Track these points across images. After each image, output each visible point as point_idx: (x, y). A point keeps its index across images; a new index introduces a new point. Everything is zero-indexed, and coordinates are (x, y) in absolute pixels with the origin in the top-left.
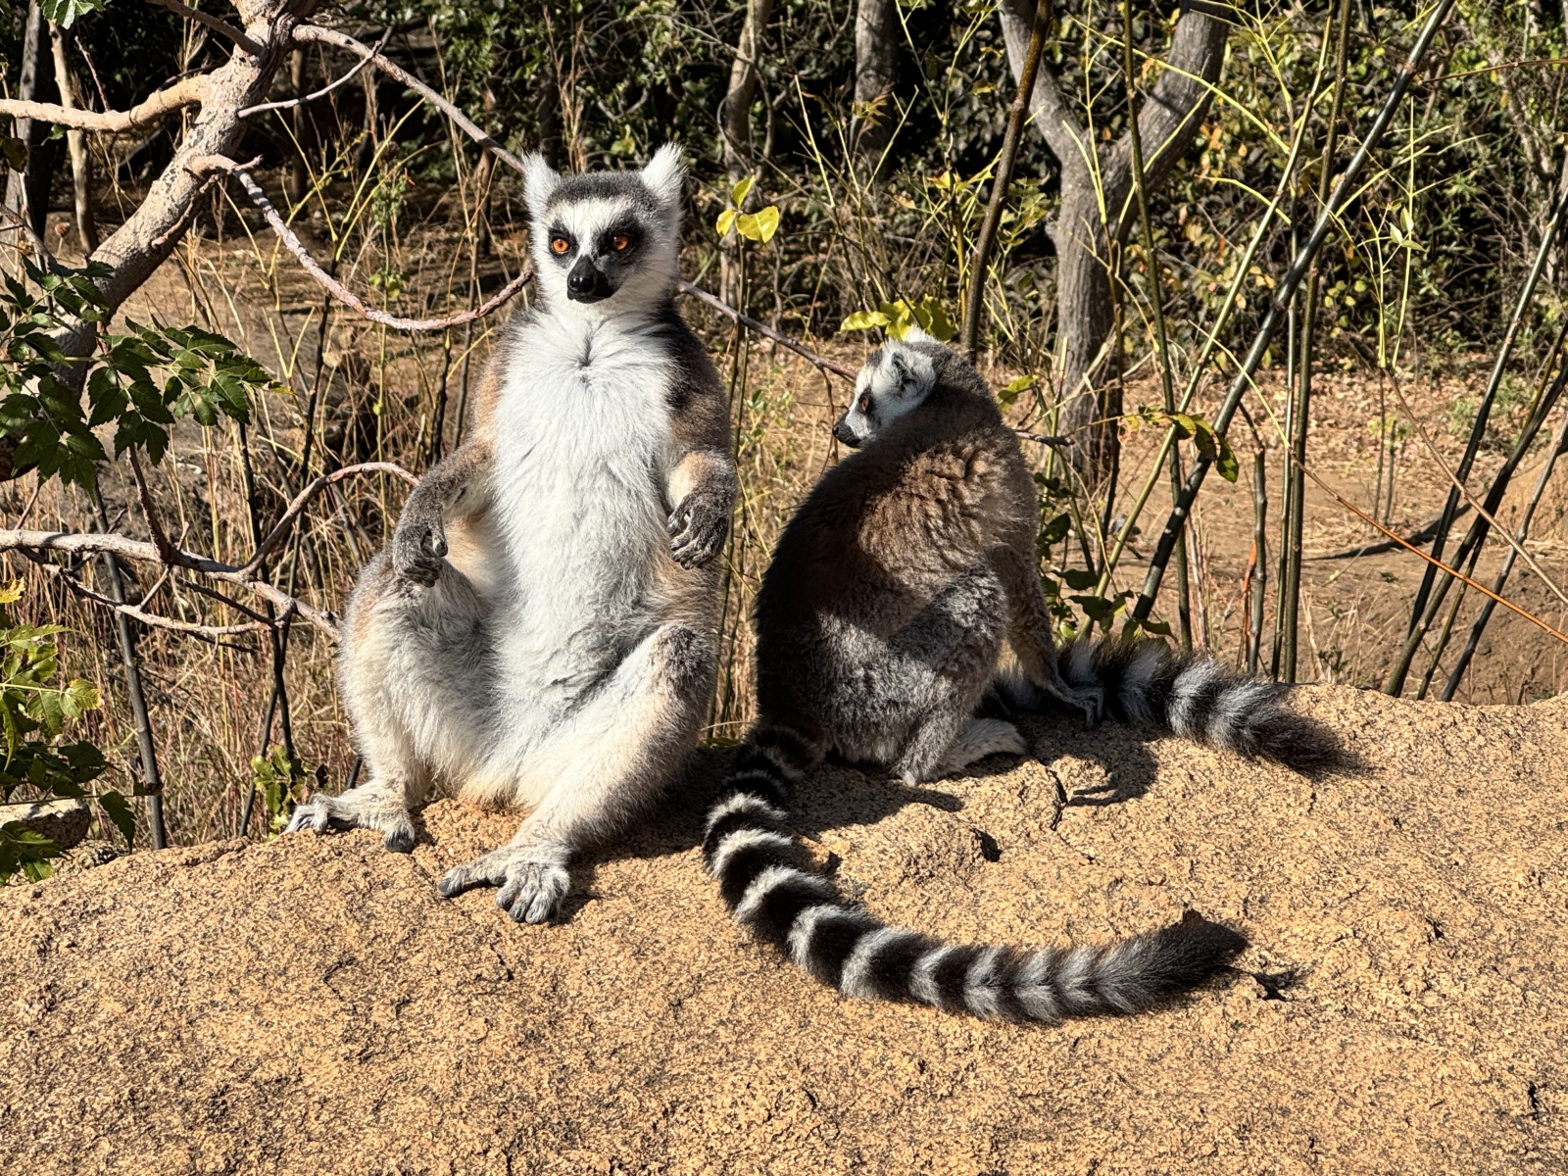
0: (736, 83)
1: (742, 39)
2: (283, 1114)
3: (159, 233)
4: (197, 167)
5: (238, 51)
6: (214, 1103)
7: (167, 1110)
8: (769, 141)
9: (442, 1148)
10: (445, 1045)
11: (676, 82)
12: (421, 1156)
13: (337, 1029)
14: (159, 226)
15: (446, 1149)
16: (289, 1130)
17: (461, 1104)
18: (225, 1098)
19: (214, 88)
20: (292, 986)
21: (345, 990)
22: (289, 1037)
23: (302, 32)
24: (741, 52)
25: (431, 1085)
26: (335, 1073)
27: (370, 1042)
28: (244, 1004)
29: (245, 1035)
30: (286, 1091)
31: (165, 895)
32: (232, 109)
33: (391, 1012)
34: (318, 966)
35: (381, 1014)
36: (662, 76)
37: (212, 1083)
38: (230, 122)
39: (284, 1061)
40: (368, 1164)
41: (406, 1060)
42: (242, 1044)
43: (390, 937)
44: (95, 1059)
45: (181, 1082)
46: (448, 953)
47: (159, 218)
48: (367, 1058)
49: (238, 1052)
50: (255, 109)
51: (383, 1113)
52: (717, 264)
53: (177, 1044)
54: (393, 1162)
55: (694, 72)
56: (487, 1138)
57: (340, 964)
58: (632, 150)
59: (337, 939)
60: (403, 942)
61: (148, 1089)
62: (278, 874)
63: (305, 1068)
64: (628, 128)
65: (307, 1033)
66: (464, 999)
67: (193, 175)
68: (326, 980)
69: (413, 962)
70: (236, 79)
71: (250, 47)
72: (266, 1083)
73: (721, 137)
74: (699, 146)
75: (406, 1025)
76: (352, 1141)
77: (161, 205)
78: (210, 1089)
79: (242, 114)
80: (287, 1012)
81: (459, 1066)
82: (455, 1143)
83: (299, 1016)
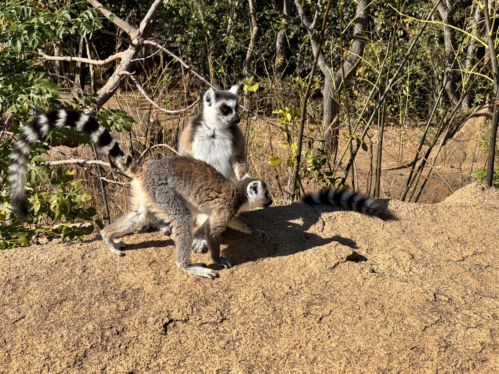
0: (248, 56)
1: (250, 46)
2: (139, 297)
3: (111, 89)
4: (120, 74)
5: (130, 46)
6: (123, 294)
7: (112, 296)
8: (255, 70)
9: (176, 305)
10: (177, 281)
11: (234, 56)
12: (171, 307)
13: (152, 277)
15: (177, 306)
16: (140, 301)
17: (181, 295)
18: (125, 293)
19: (125, 55)
20: (141, 267)
21: (154, 268)
22: (140, 279)
23: (146, 42)
24: (249, 49)
25: (174, 291)
26: (151, 287)
27: (160, 280)
28: (130, 271)
29: (130, 278)
30: (140, 291)
32: (129, 60)
33: (164, 273)
34: (147, 262)
35: (162, 274)
36: (230, 54)
37: (122, 289)
38: (128, 63)
39: (139, 284)
40: (159, 309)
41: (168, 285)
42: (129, 280)
43: (164, 256)
44: (95, 283)
45: (115, 289)
47: (111, 86)
48: (159, 284)
49: (128, 282)
50: (134, 60)
51: (162, 297)
52: (243, 99)
53: (114, 280)
54: (165, 308)
55: (238, 53)
56: (187, 303)
57: (153, 262)
58: (223, 72)
59: (152, 256)
60: (167, 257)
61: (107, 291)
63: (144, 286)
64: (222, 66)
65: (145, 278)
67: (119, 76)
68: (149, 265)
69: (170, 261)
70: (130, 53)
71: (133, 45)
72: (135, 290)
73: (244, 69)
74: (239, 71)
75: (168, 276)
76: (155, 304)
77: (111, 83)
78: (122, 291)
79: (131, 61)
80: (140, 273)
81: (180, 286)
82: (179, 304)
83: (143, 274)
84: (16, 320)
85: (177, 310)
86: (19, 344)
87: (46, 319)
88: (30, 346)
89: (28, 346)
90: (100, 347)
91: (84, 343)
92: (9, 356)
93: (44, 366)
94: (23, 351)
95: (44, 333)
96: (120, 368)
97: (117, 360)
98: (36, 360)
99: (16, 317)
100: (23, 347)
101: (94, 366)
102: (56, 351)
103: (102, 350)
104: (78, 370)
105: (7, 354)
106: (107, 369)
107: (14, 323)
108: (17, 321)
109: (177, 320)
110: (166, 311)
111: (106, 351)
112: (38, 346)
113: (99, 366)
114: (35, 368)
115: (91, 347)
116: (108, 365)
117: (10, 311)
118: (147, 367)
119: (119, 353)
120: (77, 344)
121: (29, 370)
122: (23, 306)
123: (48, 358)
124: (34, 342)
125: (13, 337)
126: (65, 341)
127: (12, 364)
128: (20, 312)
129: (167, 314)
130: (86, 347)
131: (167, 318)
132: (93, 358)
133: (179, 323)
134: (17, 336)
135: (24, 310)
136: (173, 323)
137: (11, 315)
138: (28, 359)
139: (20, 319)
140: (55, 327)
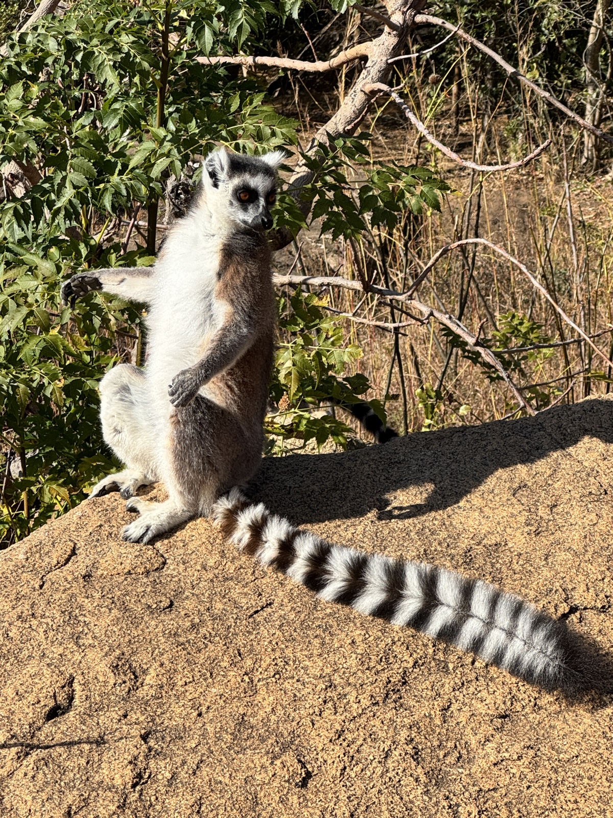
0: (591, 40)
1: (595, 16)
2: (500, 561)
3: (349, 123)
4: (367, 89)
5: (387, 29)
6: (466, 556)
7: (443, 559)
8: (609, 70)
9: (581, 577)
10: (577, 527)
12: (571, 581)
13: (522, 519)
14: (348, 120)
15: (583, 578)
16: (504, 569)
17: (588, 556)
18: (470, 553)
19: (375, 48)
20: (497, 498)
21: (524, 500)
22: (499, 523)
23: (419, 18)
24: (594, 23)
25: (572, 547)
26: (524, 540)
27: (539, 526)
28: (474, 507)
29: (477, 523)
30: (500, 550)
31: (429, 454)
32: (384, 59)
33: (548, 510)
34: (509, 489)
35: (543, 512)
36: (553, 37)
37: (464, 546)
38: (384, 66)
39: (497, 535)
40: (546, 585)
41: (558, 534)
42: (475, 527)
43: (543, 474)
44: (404, 535)
45: (448, 545)
46: (573, 481)
47: (348, 116)
48: (538, 533)
49: (474, 531)
50: (396, 59)
51: (550, 561)
53: (444, 527)
54: (558, 584)
55: (568, 34)
56: (602, 572)
57: (520, 487)
58: (537, 76)
59: (517, 475)
60: (550, 476)
61: (433, 549)
62: (484, 443)
63: (508, 539)
64: (535, 65)
65: (508, 521)
66: (584, 504)
67: (365, 94)
68: (514, 495)
69: (556, 486)
70: (386, 44)
71: (393, 27)
72: (490, 546)
73: (583, 69)
74: (571, 73)
75: (556, 517)
76: (536, 574)
77: (349, 109)
78: (463, 549)
79: (390, 61)
80: (496, 511)
81: (585, 537)
82: (587, 575)
83: (502, 513)
84: (255, 609)
85: (583, 587)
86: (267, 658)
87: (315, 608)
88: (291, 663)
89: (287, 663)
90: (433, 664)
91: (400, 656)
92: (252, 681)
93: (325, 702)
94: (277, 673)
95: (316, 637)
96: (479, 706)
97: (472, 689)
98: (306, 690)
99: (254, 604)
100: (276, 664)
101: (427, 704)
102: (344, 673)
103: (438, 670)
104: (394, 711)
105: (246, 678)
106: (454, 708)
107: (251, 616)
108: (256, 612)
109: (585, 608)
110: (561, 590)
111: (447, 672)
112: (307, 663)
113: (436, 703)
114: (308, 706)
115: (414, 665)
116: (454, 701)
117: (241, 591)
118: (535, 705)
119: (472, 676)
120: (386, 657)
121: (295, 710)
122: (264, 581)
123: (331, 686)
124: (299, 654)
125: (255, 644)
126: (361, 652)
127: (259, 698)
128: (260, 595)
129: (564, 596)
130: (405, 665)
131: (565, 604)
132: (422, 686)
133: (589, 614)
134: (262, 643)
135: (269, 590)
136: (578, 614)
137: (244, 601)
138: (291, 688)
139: (262, 608)
140: (335, 624)
